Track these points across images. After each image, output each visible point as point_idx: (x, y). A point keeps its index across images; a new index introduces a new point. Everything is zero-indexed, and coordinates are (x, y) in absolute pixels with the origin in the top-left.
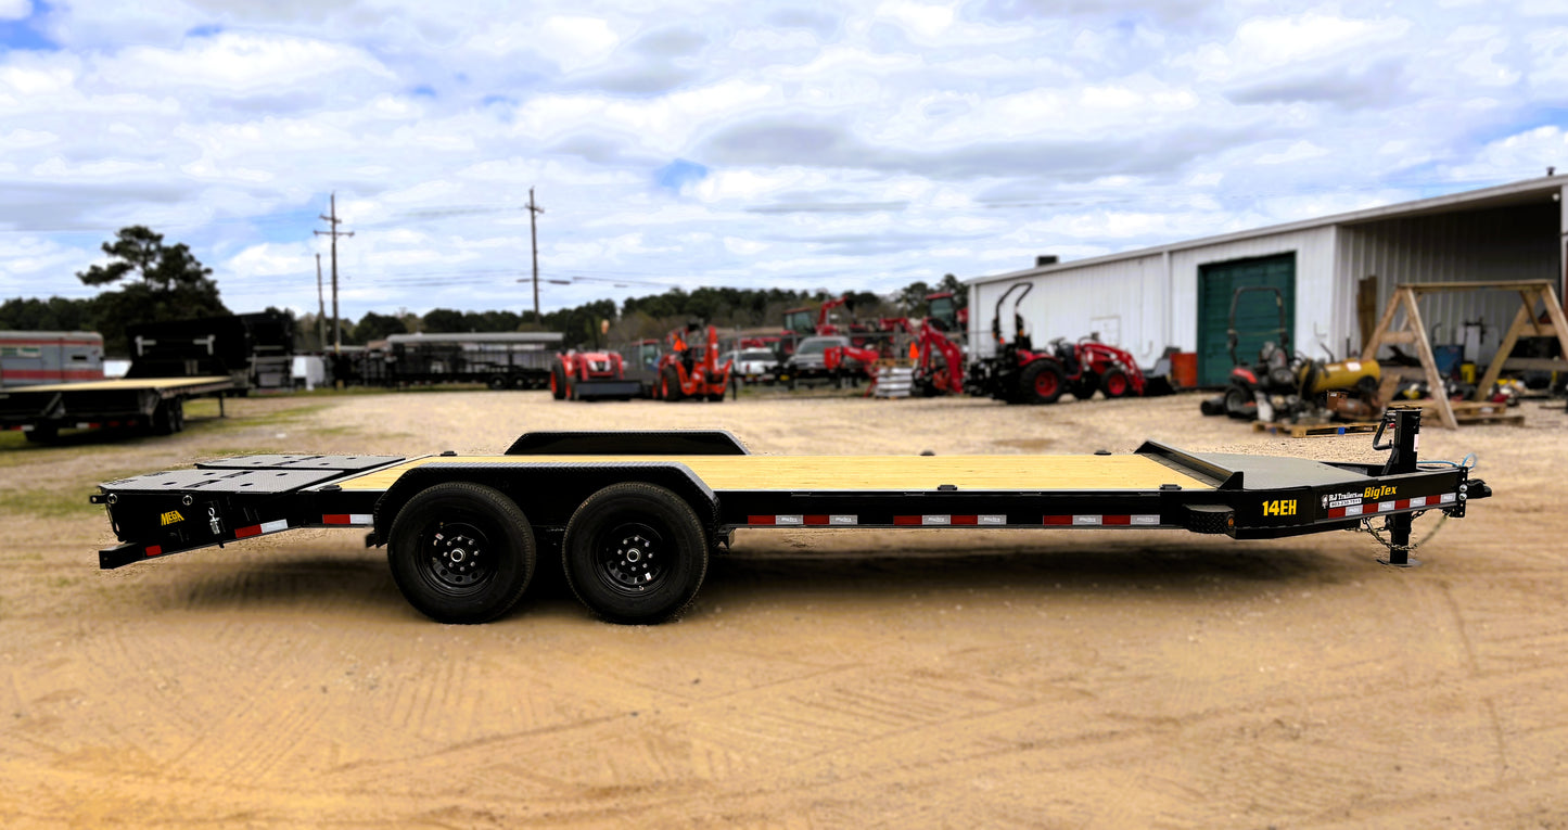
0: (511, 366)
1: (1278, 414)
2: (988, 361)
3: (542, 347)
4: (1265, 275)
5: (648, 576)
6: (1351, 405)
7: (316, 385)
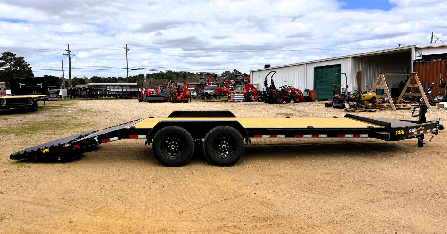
0: (122, 92)
1: (351, 107)
2: (264, 92)
3: (129, 87)
4: (332, 70)
5: (227, 153)
6: (370, 104)
7: (64, 97)
